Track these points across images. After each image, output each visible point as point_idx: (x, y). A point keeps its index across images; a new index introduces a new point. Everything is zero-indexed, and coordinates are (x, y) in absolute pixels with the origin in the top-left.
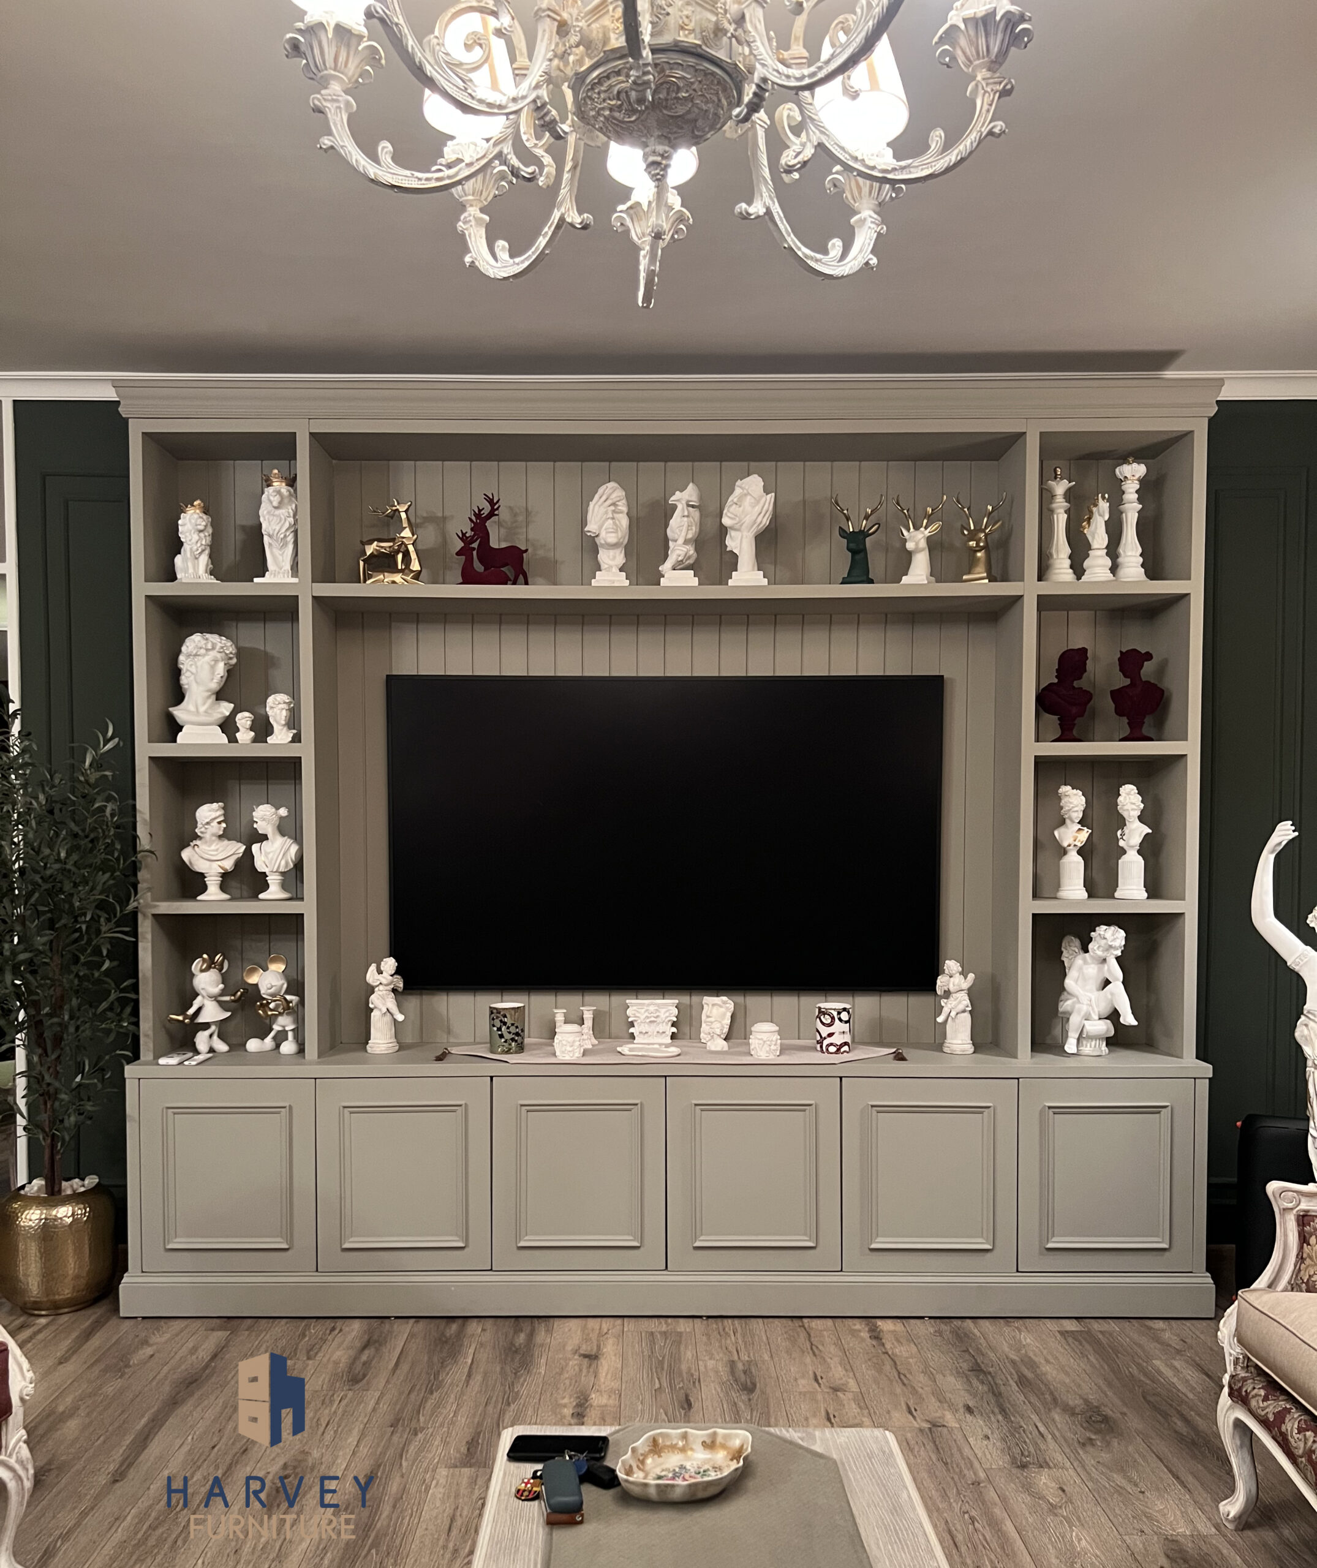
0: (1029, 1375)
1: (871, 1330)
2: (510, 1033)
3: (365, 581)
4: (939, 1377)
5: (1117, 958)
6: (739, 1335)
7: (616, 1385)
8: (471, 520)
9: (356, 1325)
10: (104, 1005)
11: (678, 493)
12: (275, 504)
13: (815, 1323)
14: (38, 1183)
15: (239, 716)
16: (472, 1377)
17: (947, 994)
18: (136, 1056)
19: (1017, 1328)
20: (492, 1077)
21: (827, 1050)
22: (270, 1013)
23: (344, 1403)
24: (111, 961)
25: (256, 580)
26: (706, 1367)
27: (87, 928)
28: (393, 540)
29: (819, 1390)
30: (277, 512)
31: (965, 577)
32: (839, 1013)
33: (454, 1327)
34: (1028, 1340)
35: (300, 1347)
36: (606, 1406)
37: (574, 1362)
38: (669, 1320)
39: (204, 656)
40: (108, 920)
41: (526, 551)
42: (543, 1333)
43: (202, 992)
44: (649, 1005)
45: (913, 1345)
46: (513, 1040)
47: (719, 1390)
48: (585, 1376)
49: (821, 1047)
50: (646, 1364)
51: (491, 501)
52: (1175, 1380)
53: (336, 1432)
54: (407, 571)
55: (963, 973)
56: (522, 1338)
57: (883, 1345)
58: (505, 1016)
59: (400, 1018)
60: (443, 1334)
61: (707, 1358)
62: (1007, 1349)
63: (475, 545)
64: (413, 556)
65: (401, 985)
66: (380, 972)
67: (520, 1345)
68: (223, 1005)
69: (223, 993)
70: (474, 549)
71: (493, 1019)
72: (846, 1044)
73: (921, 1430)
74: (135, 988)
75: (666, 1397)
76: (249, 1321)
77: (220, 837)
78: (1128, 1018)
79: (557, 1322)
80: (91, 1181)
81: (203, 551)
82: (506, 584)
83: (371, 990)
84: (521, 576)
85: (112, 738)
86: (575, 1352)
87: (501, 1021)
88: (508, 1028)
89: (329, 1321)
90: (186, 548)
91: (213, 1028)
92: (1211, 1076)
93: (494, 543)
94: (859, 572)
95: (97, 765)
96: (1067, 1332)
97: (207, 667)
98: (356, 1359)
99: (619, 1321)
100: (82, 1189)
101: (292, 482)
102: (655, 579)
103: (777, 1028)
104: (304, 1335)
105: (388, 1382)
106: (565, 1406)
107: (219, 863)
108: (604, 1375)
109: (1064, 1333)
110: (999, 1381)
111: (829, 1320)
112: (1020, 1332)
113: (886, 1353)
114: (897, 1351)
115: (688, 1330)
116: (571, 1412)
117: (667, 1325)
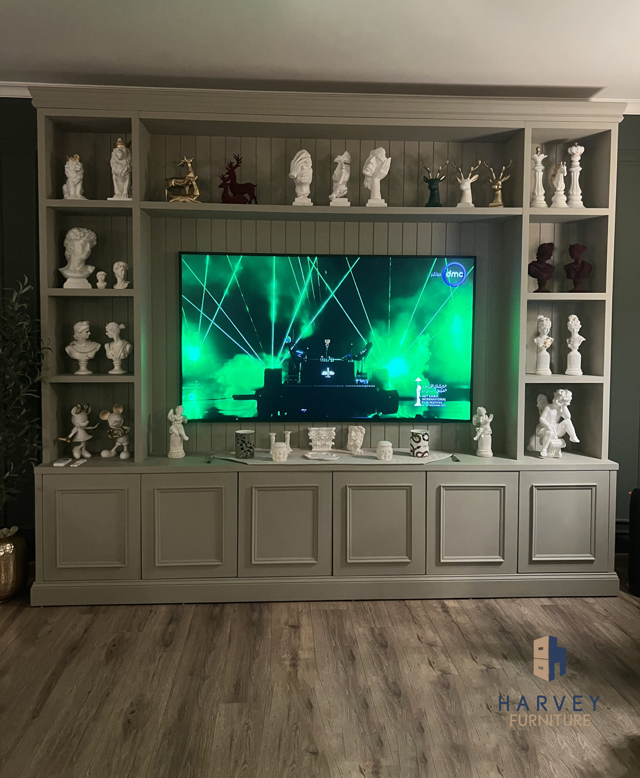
0: (532, 634)
1: (442, 608)
2: (247, 447)
3: (168, 201)
4: (484, 636)
5: (568, 407)
6: (372, 611)
7: (311, 645)
8: (227, 168)
9: (164, 609)
10: (22, 432)
11: (339, 156)
12: (119, 157)
13: (412, 603)
15: (99, 273)
16: (232, 641)
17: (479, 425)
18: (39, 462)
19: (518, 604)
20: (238, 472)
21: (417, 456)
22: (114, 437)
23: (162, 661)
24: (26, 409)
25: (109, 199)
26: (358, 632)
27: (12, 391)
28: (184, 178)
29: (422, 645)
30: (120, 162)
31: (491, 204)
32: (423, 436)
33: (218, 609)
34: (526, 612)
35: (134, 624)
36: (308, 659)
37: (287, 630)
38: (334, 603)
39: (79, 240)
40: (24, 387)
41: (256, 186)
42: (267, 613)
43: (77, 425)
44: (320, 430)
45: (466, 616)
46: (248, 451)
47: (369, 648)
48: (294, 640)
49: (414, 454)
50: (326, 631)
51: (238, 159)
52: (608, 635)
53: (159, 680)
54: (192, 196)
56: (256, 615)
57: (451, 616)
58: (244, 438)
59: (187, 438)
60: (212, 614)
61: (358, 627)
62: (516, 617)
64: (195, 187)
67: (255, 620)
68: (88, 432)
69: (88, 425)
70: (228, 184)
71: (238, 440)
72: (426, 452)
74: (40, 423)
75: (340, 652)
76: (104, 607)
77: (87, 339)
78: (575, 439)
79: (274, 604)
80: (14, 529)
81: (79, 182)
82: (246, 203)
84: (253, 199)
85: (26, 286)
86: (286, 624)
87: (242, 441)
88: (246, 444)
89: (148, 606)
90: (70, 180)
91: (82, 445)
92: (618, 469)
93: (238, 182)
94: (433, 202)
95: (21, 299)
96: (545, 606)
97: (80, 247)
98: (166, 630)
99: (307, 604)
100: (9, 535)
101: (128, 145)
103: (391, 444)
104: (135, 616)
105: (185, 646)
106: (285, 659)
107: (86, 354)
108: (304, 638)
109: (544, 607)
110: (517, 638)
111: (419, 601)
112: (520, 606)
113: (453, 621)
114: (459, 619)
115: (345, 609)
116: (289, 663)
117: (334, 606)
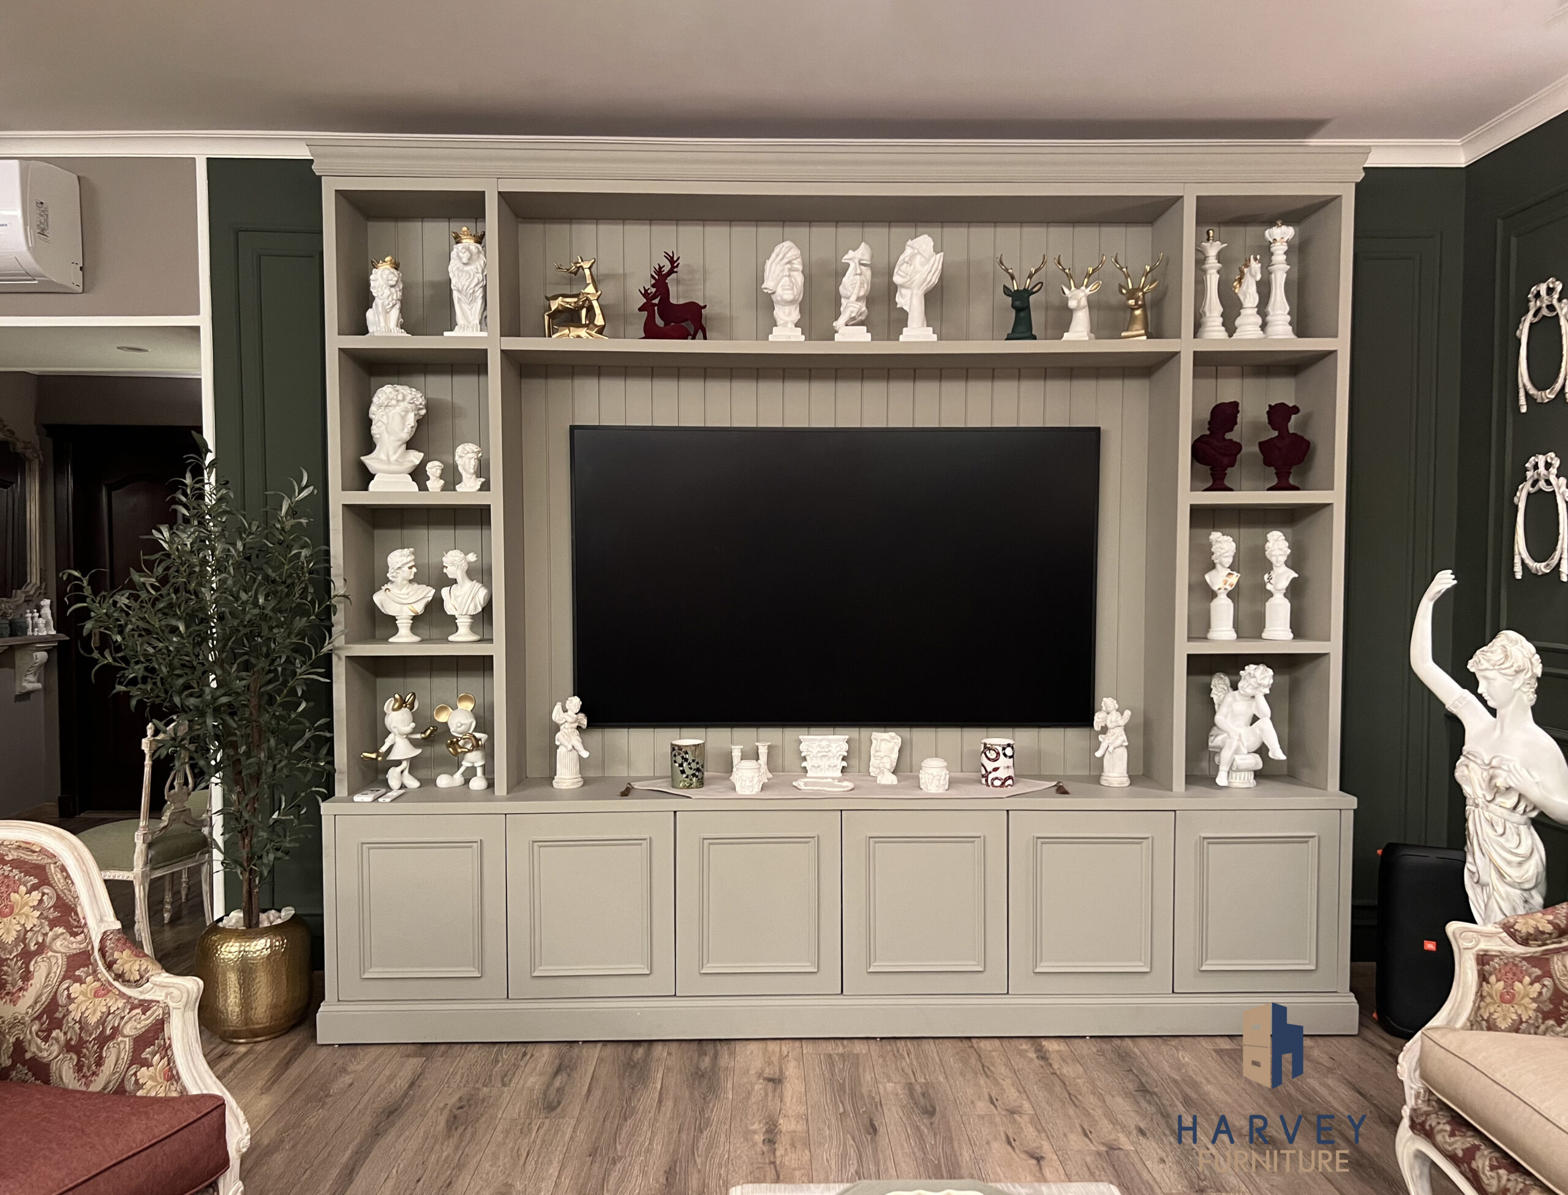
0: (1194, 1096)
1: (1037, 1051)
2: (691, 768)
3: (550, 336)
4: (1108, 1098)
5: (1266, 696)
6: (912, 1056)
7: (802, 1109)
8: (652, 277)
9: (546, 1050)
10: (299, 744)
11: (850, 251)
12: (465, 260)
13: (983, 1044)
14: (237, 916)
15: (429, 465)
16: (663, 1104)
17: (1105, 730)
18: (330, 794)
19: (1175, 1047)
20: (675, 812)
21: (992, 783)
22: (459, 750)
23: (542, 1132)
24: (307, 701)
25: (446, 334)
26: (885, 1089)
27: (282, 669)
28: (576, 296)
29: (996, 1112)
30: (467, 268)
31: (1123, 334)
32: (1004, 749)
33: (641, 1051)
34: (1187, 1059)
35: (494, 1073)
36: (795, 1131)
37: (759, 1086)
38: (845, 1042)
39: (394, 406)
40: (304, 663)
41: (705, 307)
42: (726, 1057)
43: (395, 730)
44: (821, 741)
45: (1078, 1065)
46: (694, 775)
47: (901, 1114)
48: (772, 1100)
49: (987, 781)
50: (828, 1087)
51: (672, 261)
52: (1330, 1099)
53: (536, 1163)
54: (591, 326)
55: (1121, 711)
56: (707, 1061)
57: (1051, 1065)
58: (686, 753)
59: (585, 754)
60: (631, 1059)
61: (885, 1081)
62: (1167, 1069)
63: (656, 301)
64: (598, 311)
65: (586, 723)
66: (565, 711)
67: (706, 1068)
68: (415, 743)
69: (414, 731)
70: (655, 305)
71: (675, 756)
72: (1010, 778)
73: (1098, 1153)
74: (330, 727)
75: (851, 1121)
76: (443, 1047)
77: (411, 581)
78: (1277, 753)
79: (739, 1045)
80: (288, 913)
81: (394, 305)
82: (686, 339)
83: (557, 728)
84: (700, 331)
85: (306, 487)
86: (760, 1075)
87: (683, 757)
88: (689, 764)
89: (519, 1046)
90: (378, 302)
91: (405, 764)
92: (1355, 807)
93: (673, 300)
94: (1022, 329)
95: (293, 512)
96: (1221, 1050)
97: (398, 419)
98: (549, 1085)
99: (797, 1044)
100: (279, 921)
101: (480, 239)
102: (830, 335)
103: (945, 764)
104: (497, 1062)
105: (582, 1109)
106: (755, 1132)
107: (409, 606)
108: (789, 1099)
109: (1219, 1052)
110: (1165, 1102)
111: (997, 1040)
112: (1178, 1050)
113: (1054, 1073)
114: (1064, 1071)
115: (864, 1052)
116: (762, 1138)
117: (844, 1047)
